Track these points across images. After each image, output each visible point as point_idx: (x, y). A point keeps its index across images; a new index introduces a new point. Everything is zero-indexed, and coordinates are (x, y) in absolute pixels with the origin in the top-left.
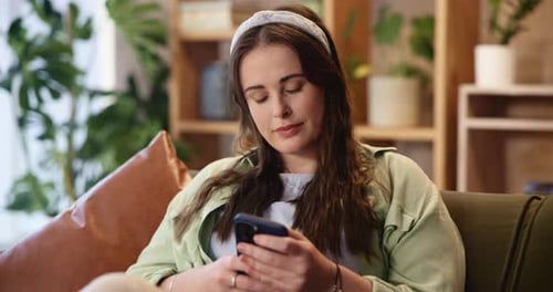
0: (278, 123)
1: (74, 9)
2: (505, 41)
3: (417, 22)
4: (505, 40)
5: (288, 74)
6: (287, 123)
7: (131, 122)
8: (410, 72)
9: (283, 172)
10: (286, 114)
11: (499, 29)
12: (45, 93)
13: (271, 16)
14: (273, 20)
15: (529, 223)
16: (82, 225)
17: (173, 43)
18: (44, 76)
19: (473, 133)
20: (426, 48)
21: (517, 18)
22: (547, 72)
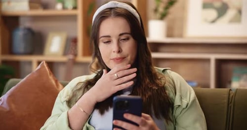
0: (115, 55)
5: (124, 32)
6: (119, 56)
10: (119, 51)
13: (118, 4)
14: (118, 6)
21: (167, 8)
22: (176, 32)
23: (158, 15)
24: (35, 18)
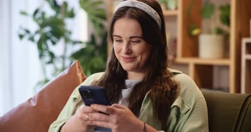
1: (65, 4)
8: (219, 32)
9: (127, 79)
12: (49, 43)
16: (35, 104)
18: (49, 35)
20: (227, 21)
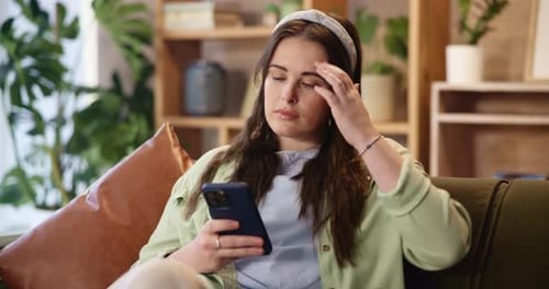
1: (61, 10)
2: (474, 42)
3: (391, 23)
4: (474, 40)
6: (288, 108)
7: (116, 118)
11: (469, 30)
12: (37, 90)
15: (499, 203)
16: (97, 207)
17: (158, 42)
18: (34, 73)
19: (444, 127)
20: (400, 48)
21: (486, 18)
22: (513, 71)
23: (467, 36)
24: (233, 44)
